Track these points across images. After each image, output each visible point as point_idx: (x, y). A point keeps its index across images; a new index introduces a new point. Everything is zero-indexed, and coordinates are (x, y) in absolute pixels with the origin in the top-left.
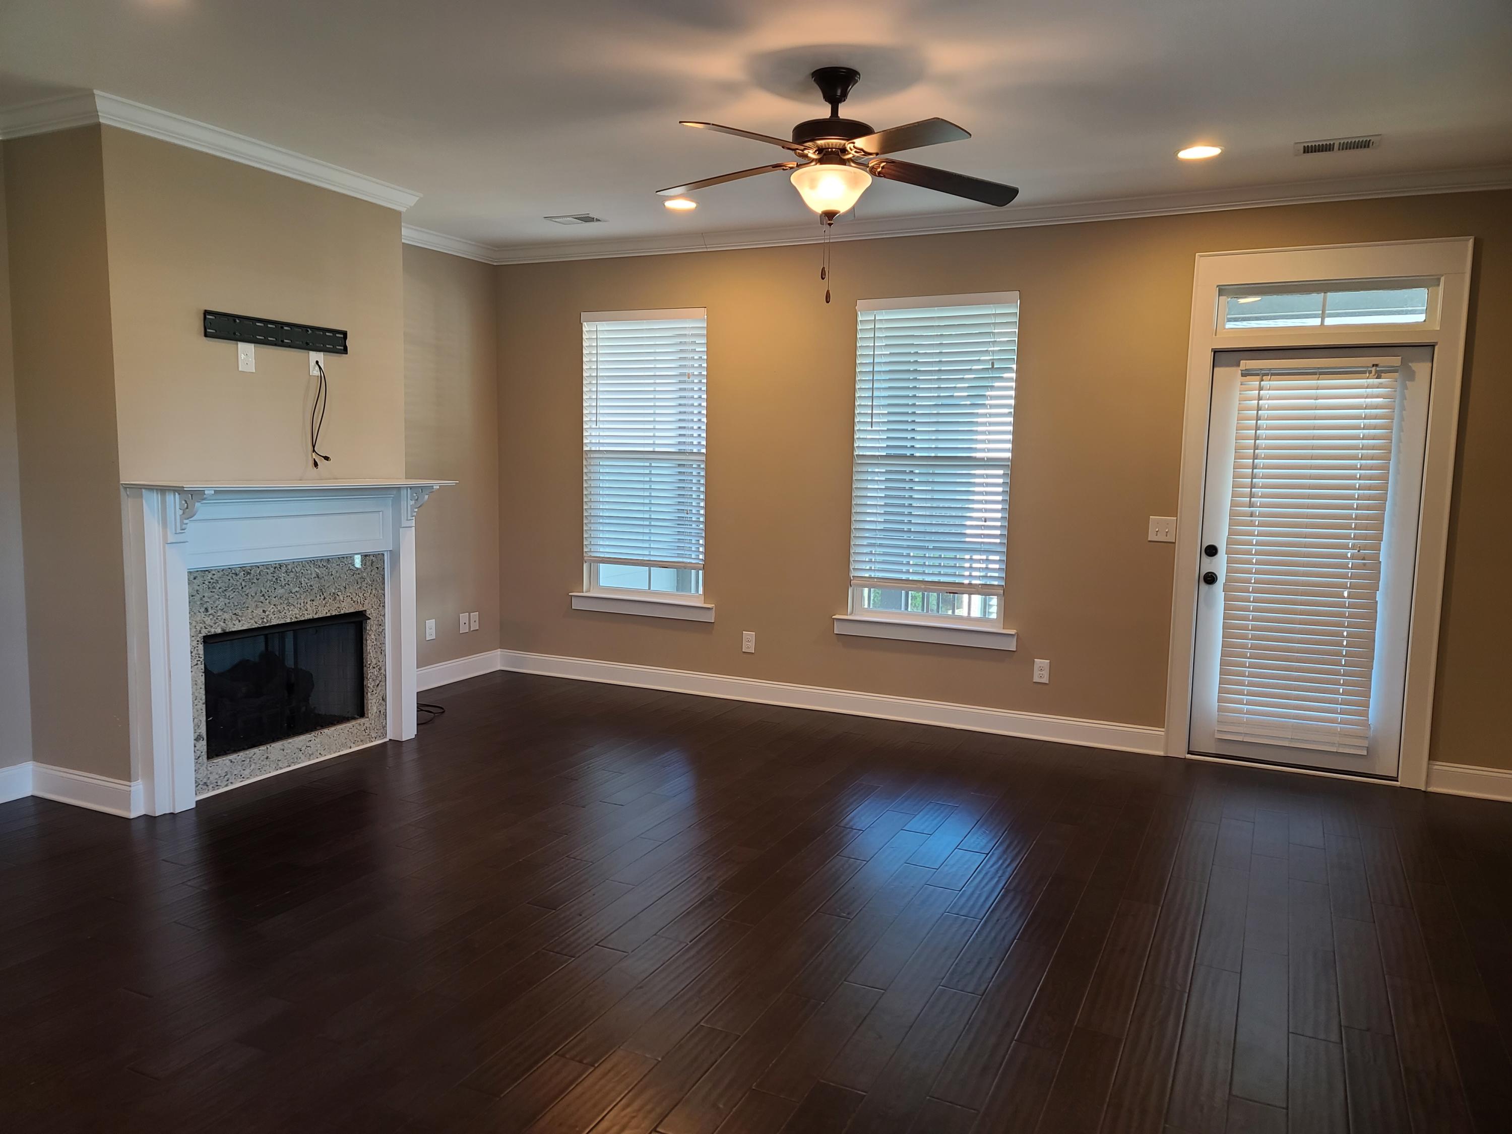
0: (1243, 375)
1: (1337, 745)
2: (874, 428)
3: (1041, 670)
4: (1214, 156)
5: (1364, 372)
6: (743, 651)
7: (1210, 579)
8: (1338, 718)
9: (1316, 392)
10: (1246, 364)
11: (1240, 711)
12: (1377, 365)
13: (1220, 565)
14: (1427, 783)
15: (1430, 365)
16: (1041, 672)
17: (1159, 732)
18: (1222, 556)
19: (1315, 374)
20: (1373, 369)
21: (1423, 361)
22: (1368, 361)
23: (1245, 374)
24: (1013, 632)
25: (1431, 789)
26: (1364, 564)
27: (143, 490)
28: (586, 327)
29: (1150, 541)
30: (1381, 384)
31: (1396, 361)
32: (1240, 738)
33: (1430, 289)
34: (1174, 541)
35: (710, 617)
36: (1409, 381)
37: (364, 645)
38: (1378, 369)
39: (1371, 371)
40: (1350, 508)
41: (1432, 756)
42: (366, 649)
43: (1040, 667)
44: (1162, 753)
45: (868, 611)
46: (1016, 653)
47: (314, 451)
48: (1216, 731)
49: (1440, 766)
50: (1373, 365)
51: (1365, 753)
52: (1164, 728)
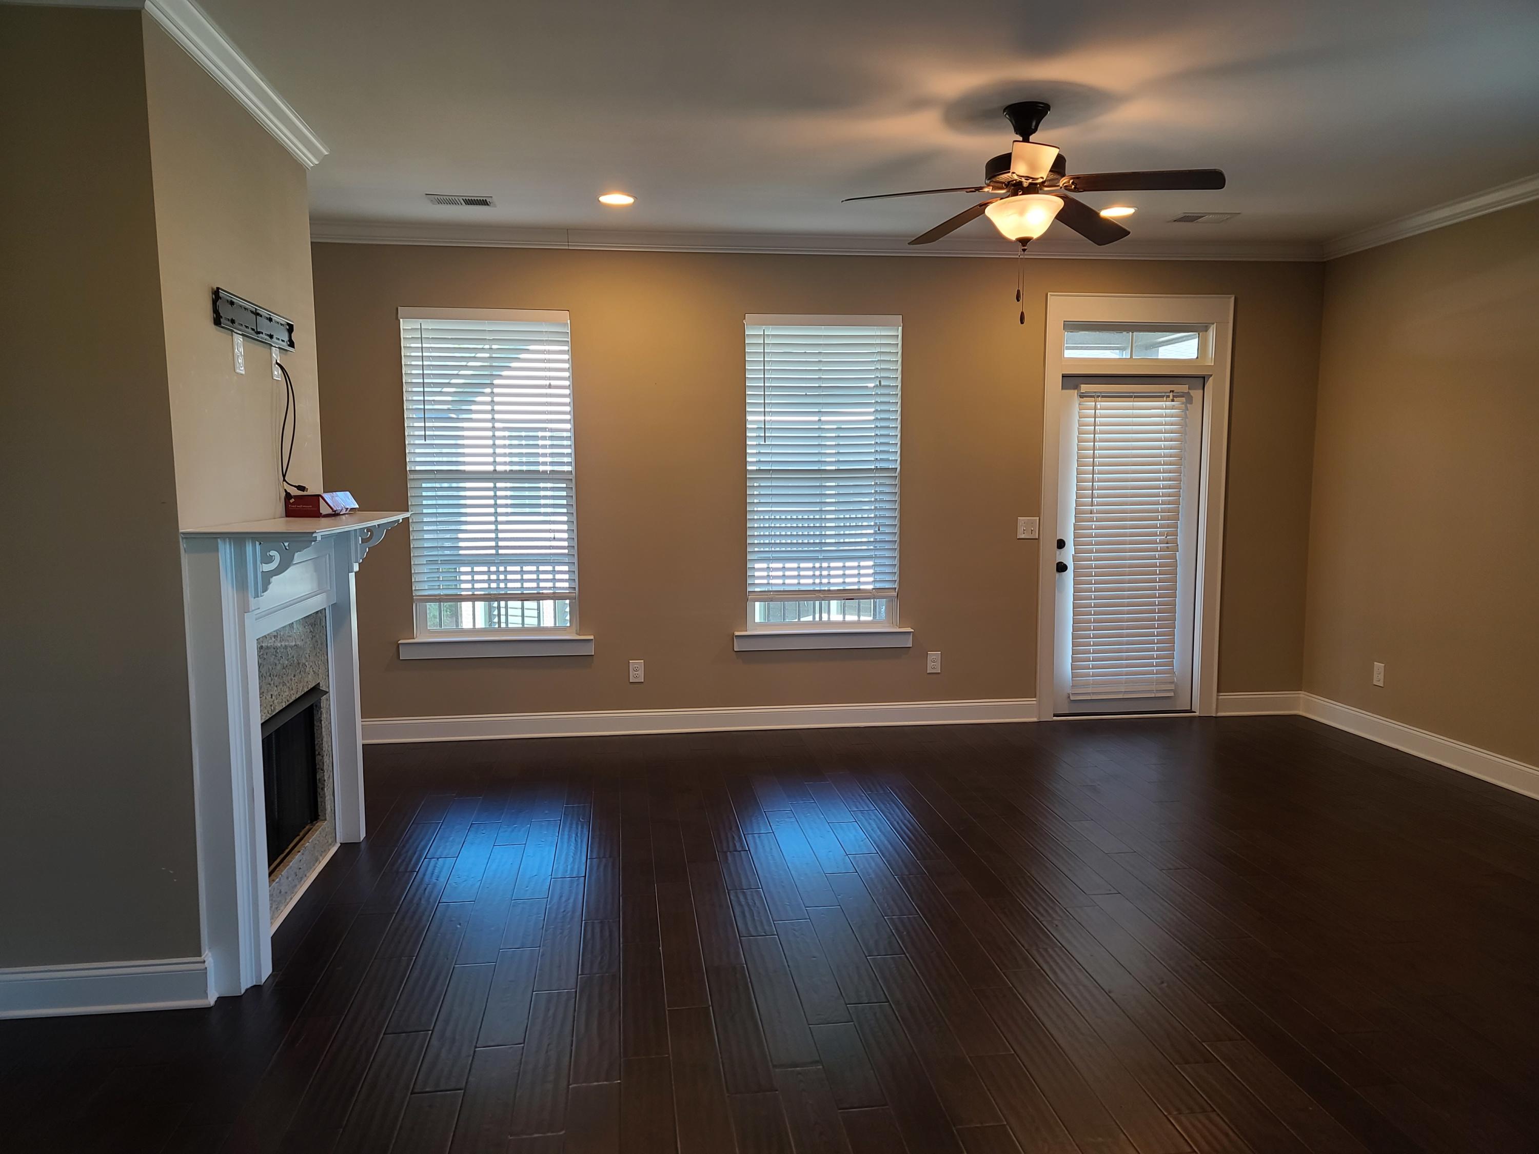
0: (1081, 397)
1: (1155, 692)
2: (767, 443)
3: (934, 661)
4: (1128, 215)
5: (1163, 397)
6: (631, 681)
7: (1062, 568)
8: (1153, 670)
9: (1133, 412)
10: (1084, 388)
11: (1088, 675)
12: (1173, 391)
13: (1068, 556)
14: (1217, 712)
15: (1202, 391)
16: (934, 664)
17: (1032, 701)
18: (1070, 548)
19: (1131, 397)
20: (1171, 394)
21: (1199, 389)
22: (1167, 388)
23: (1082, 396)
24: (910, 630)
25: (1220, 714)
26: (1168, 547)
27: (219, 540)
28: (404, 324)
29: (1019, 539)
30: (1174, 406)
31: (1184, 388)
32: (1089, 698)
33: (1200, 334)
34: (1037, 537)
35: (590, 650)
36: (1189, 404)
37: (316, 728)
38: (1174, 394)
39: (1169, 395)
40: (1157, 503)
41: (1219, 691)
42: (319, 732)
43: (933, 659)
44: (1035, 720)
45: (760, 624)
46: (911, 649)
47: (284, 480)
48: (1071, 695)
49: (1225, 696)
50: (1171, 391)
51: (1172, 694)
52: (1035, 697)
